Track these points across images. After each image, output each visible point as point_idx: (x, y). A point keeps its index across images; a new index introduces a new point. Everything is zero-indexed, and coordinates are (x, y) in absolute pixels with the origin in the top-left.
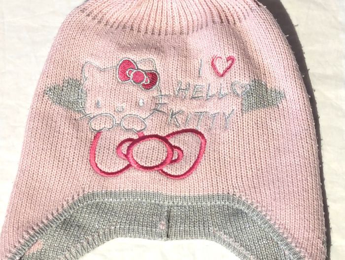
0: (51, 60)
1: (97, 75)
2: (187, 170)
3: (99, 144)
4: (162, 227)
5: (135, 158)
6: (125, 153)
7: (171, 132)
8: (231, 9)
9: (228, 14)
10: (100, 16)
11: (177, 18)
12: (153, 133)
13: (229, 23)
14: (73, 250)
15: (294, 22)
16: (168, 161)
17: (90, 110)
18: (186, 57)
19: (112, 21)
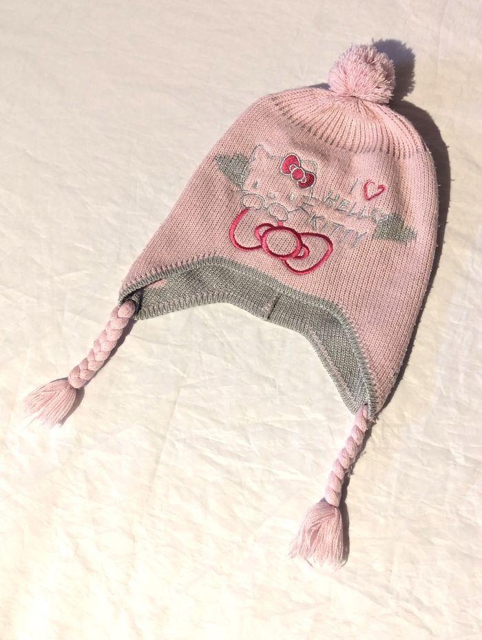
0: (230, 131)
1: (265, 160)
2: (306, 269)
3: (243, 219)
4: (267, 308)
5: (267, 242)
6: (261, 235)
7: (306, 231)
8: (401, 144)
9: (397, 148)
10: (287, 109)
11: (352, 135)
12: (291, 226)
13: (394, 155)
14: (188, 299)
15: (453, 176)
16: (294, 256)
17: (247, 187)
18: (345, 172)
19: (295, 117)
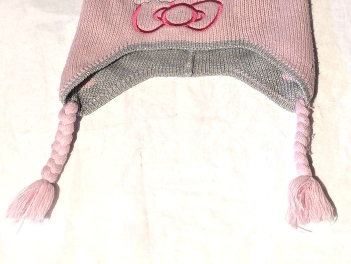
2: (208, 25)
3: (139, 13)
4: (189, 65)
5: (168, 19)
6: (160, 17)
7: (195, 2)
12: (182, 2)
16: (194, 20)
